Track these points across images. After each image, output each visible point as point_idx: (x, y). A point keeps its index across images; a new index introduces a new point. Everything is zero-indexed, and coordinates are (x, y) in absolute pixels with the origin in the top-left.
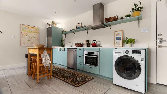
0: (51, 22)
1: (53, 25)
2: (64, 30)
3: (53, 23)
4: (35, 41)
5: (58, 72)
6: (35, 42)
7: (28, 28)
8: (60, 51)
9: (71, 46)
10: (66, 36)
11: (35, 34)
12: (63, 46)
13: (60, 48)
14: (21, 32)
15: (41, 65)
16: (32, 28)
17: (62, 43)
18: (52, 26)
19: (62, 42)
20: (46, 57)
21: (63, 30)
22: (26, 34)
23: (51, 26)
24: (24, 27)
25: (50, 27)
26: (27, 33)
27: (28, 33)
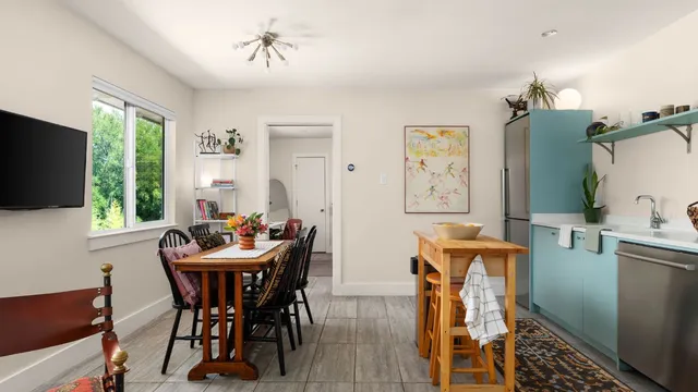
0: (526, 89)
1: (535, 101)
2: (603, 121)
3: (537, 90)
4: (455, 191)
5: (552, 381)
6: (452, 197)
7: (430, 137)
8: (573, 246)
9: (657, 221)
10: (612, 153)
11: (452, 159)
12: (594, 215)
13: (573, 232)
14: (406, 159)
15: (458, 331)
16: (442, 133)
17: (589, 197)
18: (530, 106)
19: (587, 193)
20: (482, 300)
21: (597, 119)
22: (422, 163)
23: (525, 108)
24: (417, 134)
25: (520, 113)
26: (424, 157)
27: (429, 161)
